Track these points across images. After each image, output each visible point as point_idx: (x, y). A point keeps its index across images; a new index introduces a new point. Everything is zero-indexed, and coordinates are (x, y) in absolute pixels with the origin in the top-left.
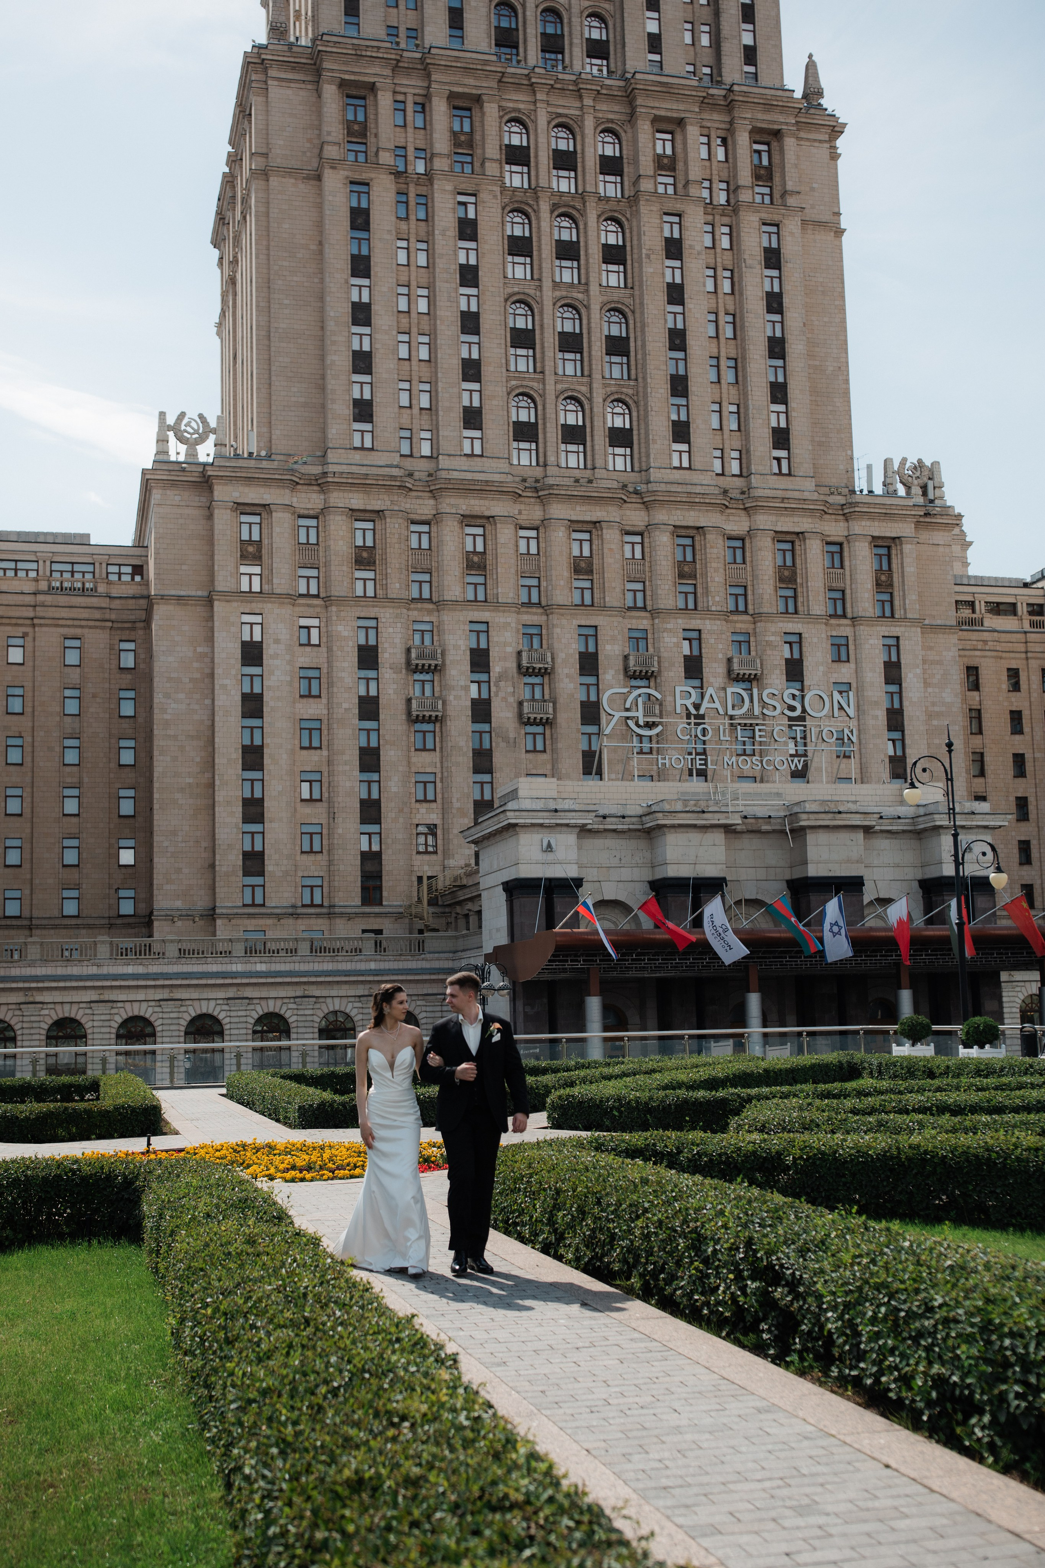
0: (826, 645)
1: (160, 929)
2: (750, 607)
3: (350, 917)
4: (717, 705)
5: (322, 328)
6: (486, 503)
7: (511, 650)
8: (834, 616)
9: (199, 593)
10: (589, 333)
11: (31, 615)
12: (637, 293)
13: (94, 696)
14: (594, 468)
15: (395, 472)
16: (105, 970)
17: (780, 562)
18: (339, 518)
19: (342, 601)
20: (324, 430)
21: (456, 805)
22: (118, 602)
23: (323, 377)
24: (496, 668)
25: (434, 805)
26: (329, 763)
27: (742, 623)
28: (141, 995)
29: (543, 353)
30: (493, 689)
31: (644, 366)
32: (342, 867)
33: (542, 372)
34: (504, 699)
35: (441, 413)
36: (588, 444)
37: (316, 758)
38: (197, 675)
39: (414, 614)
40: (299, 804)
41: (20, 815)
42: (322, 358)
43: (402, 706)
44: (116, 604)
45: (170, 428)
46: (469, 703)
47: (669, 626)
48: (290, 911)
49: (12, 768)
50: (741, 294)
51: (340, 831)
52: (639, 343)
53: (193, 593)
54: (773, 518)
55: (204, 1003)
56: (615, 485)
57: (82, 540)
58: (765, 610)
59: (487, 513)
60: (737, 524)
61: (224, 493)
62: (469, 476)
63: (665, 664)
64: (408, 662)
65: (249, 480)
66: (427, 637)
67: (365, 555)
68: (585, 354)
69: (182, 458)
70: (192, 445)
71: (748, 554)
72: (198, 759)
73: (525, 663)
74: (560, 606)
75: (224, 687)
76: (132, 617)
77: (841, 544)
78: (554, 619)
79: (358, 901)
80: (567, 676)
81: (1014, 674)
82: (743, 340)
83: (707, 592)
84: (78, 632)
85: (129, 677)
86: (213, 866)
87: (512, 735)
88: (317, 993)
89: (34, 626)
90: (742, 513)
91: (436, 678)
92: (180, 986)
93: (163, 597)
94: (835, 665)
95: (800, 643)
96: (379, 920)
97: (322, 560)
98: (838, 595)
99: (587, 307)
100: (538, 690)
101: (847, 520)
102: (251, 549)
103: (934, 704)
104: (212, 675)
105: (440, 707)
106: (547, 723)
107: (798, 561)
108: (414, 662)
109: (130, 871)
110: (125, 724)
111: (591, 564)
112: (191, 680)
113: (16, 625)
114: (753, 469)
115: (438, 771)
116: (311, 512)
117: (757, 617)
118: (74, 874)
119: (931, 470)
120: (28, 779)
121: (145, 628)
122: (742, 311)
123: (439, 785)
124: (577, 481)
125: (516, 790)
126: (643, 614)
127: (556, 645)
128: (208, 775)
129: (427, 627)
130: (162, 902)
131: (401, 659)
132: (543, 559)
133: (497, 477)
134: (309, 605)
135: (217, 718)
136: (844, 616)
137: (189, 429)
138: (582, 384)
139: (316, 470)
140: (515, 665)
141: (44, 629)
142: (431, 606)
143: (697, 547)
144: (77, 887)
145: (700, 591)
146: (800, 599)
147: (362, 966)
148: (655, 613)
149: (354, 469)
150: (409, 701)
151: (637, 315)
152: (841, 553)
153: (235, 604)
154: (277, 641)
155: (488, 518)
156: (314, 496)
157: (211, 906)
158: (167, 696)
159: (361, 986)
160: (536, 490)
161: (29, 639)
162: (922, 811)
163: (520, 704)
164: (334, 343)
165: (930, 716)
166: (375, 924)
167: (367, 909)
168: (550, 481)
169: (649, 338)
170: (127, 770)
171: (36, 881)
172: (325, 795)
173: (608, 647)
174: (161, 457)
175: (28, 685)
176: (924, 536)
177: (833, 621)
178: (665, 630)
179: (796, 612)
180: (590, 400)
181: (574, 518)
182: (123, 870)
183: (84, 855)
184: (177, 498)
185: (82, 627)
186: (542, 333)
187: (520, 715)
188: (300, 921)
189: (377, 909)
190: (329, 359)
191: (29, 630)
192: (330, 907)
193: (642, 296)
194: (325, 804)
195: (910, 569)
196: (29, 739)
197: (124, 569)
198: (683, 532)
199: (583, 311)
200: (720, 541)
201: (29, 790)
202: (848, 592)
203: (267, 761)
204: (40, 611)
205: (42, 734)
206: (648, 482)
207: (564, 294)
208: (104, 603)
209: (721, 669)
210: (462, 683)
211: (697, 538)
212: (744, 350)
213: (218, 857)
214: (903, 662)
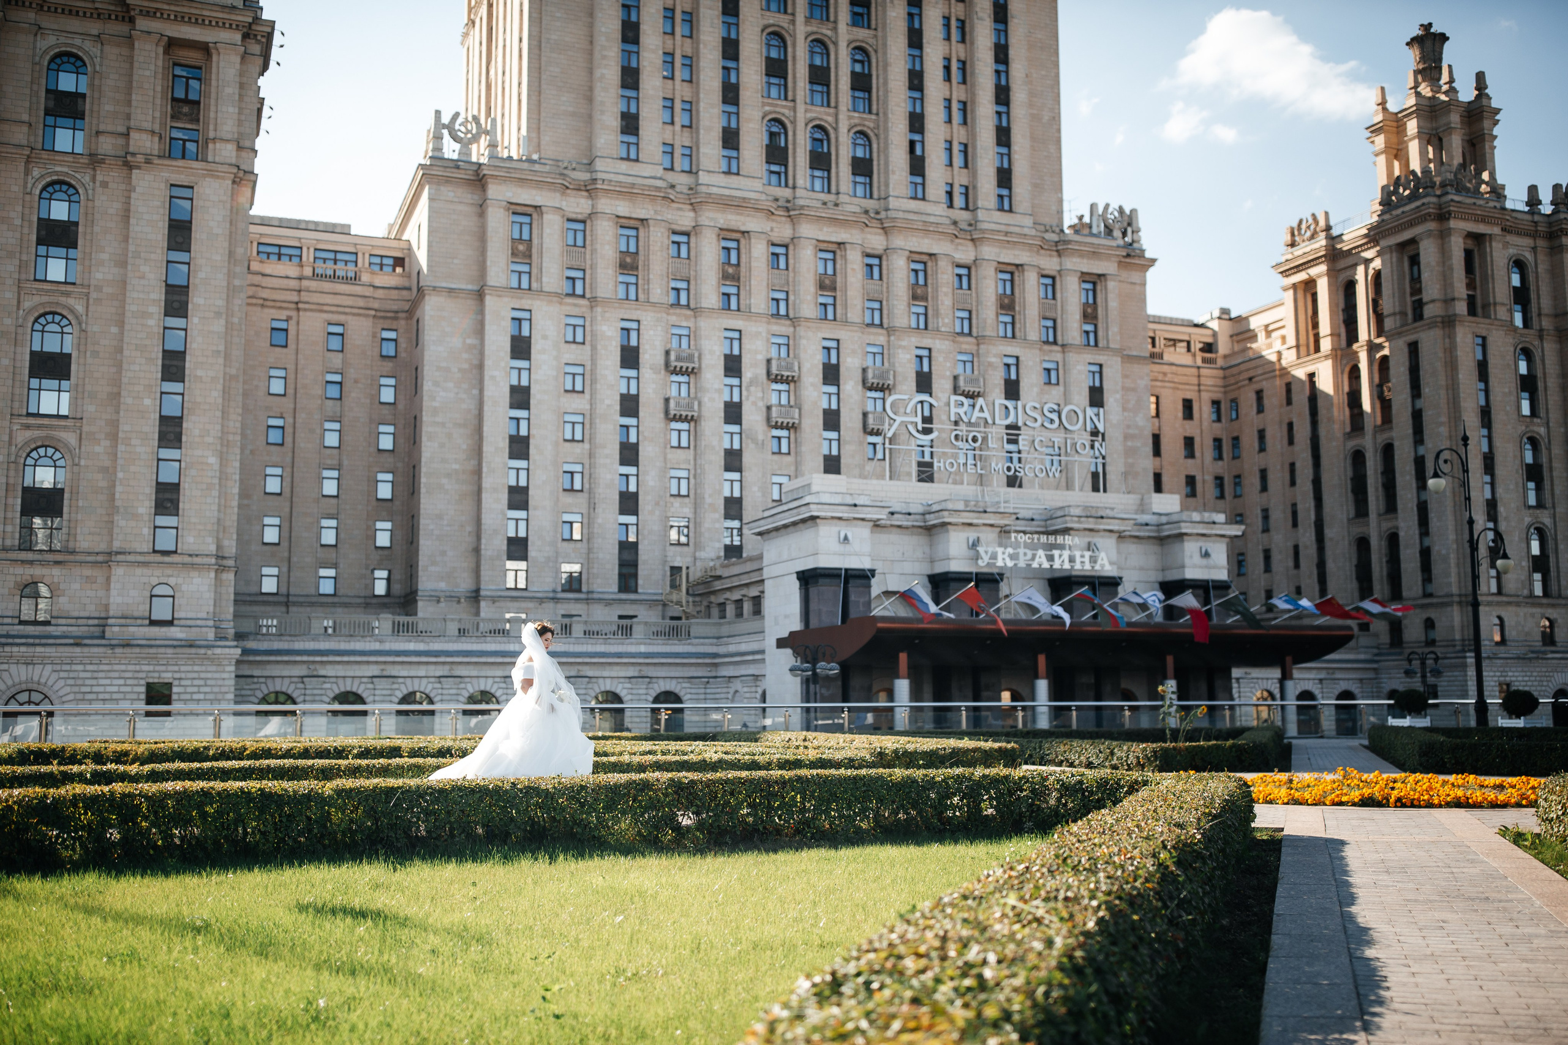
0: (1039, 369)
1: (424, 609)
2: (974, 330)
3: (609, 603)
4: (986, 415)
5: (591, 42)
6: (742, 218)
7: (761, 357)
8: (1047, 342)
9: (470, 287)
10: (836, 67)
11: (296, 299)
12: (880, 34)
13: (356, 381)
14: (838, 193)
15: (659, 183)
16: (387, 646)
17: (1001, 291)
18: (605, 223)
19: (606, 302)
20: (590, 140)
21: (708, 500)
22: (381, 291)
23: (591, 89)
24: (748, 373)
25: (686, 500)
26: (591, 455)
27: (968, 344)
28: (422, 671)
29: (795, 82)
30: (744, 393)
31: (886, 102)
32: (601, 555)
33: (794, 101)
34: (754, 403)
35: (702, 131)
36: (833, 170)
37: (578, 451)
38: (466, 366)
39: (673, 319)
40: (561, 494)
41: (280, 494)
42: (591, 71)
43: (660, 405)
44: (380, 293)
45: (444, 126)
46: (722, 406)
47: (904, 343)
48: (551, 595)
49: (273, 448)
50: (972, 43)
51: (600, 521)
52: (881, 81)
53: (463, 286)
54: (997, 250)
55: (482, 681)
56: (858, 210)
57: (343, 230)
58: (988, 333)
59: (743, 229)
60: (965, 254)
61: (496, 192)
62: (727, 192)
63: (899, 378)
64: (667, 364)
65: (522, 181)
66: (684, 341)
67: (628, 260)
68: (832, 87)
69: (455, 156)
70: (466, 144)
71: (973, 281)
72: (464, 447)
73: (774, 370)
74: (807, 319)
75: (493, 378)
76: (395, 308)
77: (1053, 278)
78: (801, 331)
79: (615, 588)
80: (812, 385)
81: (1188, 405)
82: (973, 85)
83: (937, 314)
84: (341, 318)
85: (390, 364)
86: (477, 550)
87: (761, 437)
88: (590, 673)
89: (298, 309)
90: (970, 244)
91: (692, 381)
92: (460, 663)
93: (435, 288)
94: (1047, 387)
95: (1017, 365)
96: (634, 607)
97: (589, 262)
98: (1050, 323)
99: (835, 44)
100: (784, 396)
101: (1060, 256)
102: (521, 247)
103: (1128, 427)
104: (481, 367)
105: (696, 407)
106: (792, 427)
107: (1017, 291)
108: (674, 364)
109: (386, 552)
110: (385, 411)
111: (834, 282)
112: (460, 370)
113: (280, 308)
114: (980, 204)
115: (691, 467)
116: (580, 217)
117: (980, 340)
118: (332, 555)
119: (1130, 217)
120: (289, 459)
121: (407, 319)
122: (972, 59)
123: (692, 481)
124: (825, 204)
125: (809, 485)
126: (880, 331)
127: (802, 355)
128: (474, 462)
129: (685, 332)
130: (427, 582)
131: (660, 360)
132: (791, 275)
133: (752, 195)
134: (575, 305)
135: (486, 408)
136: (1055, 343)
137: (463, 129)
138: (828, 114)
139: (584, 176)
140: (764, 372)
141: (308, 314)
142: (689, 312)
143: (929, 272)
144: (335, 566)
145: (930, 312)
146: (1018, 326)
147: (632, 649)
148: (890, 331)
149: (622, 178)
150: (667, 400)
151: (880, 55)
152: (1053, 285)
153: (506, 300)
154: (545, 337)
155: (743, 233)
156: (583, 201)
157: (473, 588)
158: (436, 384)
159: (631, 668)
160: (788, 210)
161: (293, 323)
162: (1164, 519)
163: (769, 408)
164: (604, 57)
165: (1127, 437)
166: (628, 610)
167: (624, 596)
168: (801, 202)
169: (891, 77)
170: (386, 455)
171: (294, 559)
172: (587, 486)
173: (849, 360)
174: (437, 154)
175: (291, 367)
176: (1124, 274)
177: (1046, 347)
178: (900, 347)
179: (1014, 337)
180: (836, 129)
181: (821, 238)
182: (380, 552)
183: (342, 536)
184: (451, 194)
185: (346, 313)
186: (794, 64)
187: (768, 419)
188: (559, 606)
189: (632, 596)
190: (597, 73)
191: (293, 314)
192: (588, 592)
193: (885, 38)
194: (585, 495)
195: (1113, 304)
196: (290, 420)
197: (385, 261)
198: (917, 257)
199: (832, 48)
200: (950, 268)
201: (289, 470)
202: (1059, 321)
203: (532, 451)
204: (305, 296)
205: (303, 415)
206: (887, 210)
207: (815, 29)
208: (368, 292)
209: (948, 385)
210: (716, 386)
211: (929, 264)
212: (973, 94)
213: (483, 541)
214: (1105, 386)
